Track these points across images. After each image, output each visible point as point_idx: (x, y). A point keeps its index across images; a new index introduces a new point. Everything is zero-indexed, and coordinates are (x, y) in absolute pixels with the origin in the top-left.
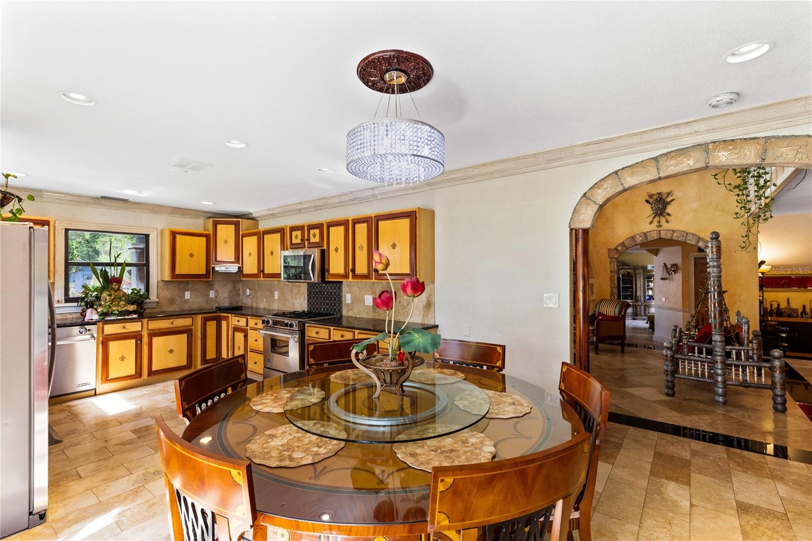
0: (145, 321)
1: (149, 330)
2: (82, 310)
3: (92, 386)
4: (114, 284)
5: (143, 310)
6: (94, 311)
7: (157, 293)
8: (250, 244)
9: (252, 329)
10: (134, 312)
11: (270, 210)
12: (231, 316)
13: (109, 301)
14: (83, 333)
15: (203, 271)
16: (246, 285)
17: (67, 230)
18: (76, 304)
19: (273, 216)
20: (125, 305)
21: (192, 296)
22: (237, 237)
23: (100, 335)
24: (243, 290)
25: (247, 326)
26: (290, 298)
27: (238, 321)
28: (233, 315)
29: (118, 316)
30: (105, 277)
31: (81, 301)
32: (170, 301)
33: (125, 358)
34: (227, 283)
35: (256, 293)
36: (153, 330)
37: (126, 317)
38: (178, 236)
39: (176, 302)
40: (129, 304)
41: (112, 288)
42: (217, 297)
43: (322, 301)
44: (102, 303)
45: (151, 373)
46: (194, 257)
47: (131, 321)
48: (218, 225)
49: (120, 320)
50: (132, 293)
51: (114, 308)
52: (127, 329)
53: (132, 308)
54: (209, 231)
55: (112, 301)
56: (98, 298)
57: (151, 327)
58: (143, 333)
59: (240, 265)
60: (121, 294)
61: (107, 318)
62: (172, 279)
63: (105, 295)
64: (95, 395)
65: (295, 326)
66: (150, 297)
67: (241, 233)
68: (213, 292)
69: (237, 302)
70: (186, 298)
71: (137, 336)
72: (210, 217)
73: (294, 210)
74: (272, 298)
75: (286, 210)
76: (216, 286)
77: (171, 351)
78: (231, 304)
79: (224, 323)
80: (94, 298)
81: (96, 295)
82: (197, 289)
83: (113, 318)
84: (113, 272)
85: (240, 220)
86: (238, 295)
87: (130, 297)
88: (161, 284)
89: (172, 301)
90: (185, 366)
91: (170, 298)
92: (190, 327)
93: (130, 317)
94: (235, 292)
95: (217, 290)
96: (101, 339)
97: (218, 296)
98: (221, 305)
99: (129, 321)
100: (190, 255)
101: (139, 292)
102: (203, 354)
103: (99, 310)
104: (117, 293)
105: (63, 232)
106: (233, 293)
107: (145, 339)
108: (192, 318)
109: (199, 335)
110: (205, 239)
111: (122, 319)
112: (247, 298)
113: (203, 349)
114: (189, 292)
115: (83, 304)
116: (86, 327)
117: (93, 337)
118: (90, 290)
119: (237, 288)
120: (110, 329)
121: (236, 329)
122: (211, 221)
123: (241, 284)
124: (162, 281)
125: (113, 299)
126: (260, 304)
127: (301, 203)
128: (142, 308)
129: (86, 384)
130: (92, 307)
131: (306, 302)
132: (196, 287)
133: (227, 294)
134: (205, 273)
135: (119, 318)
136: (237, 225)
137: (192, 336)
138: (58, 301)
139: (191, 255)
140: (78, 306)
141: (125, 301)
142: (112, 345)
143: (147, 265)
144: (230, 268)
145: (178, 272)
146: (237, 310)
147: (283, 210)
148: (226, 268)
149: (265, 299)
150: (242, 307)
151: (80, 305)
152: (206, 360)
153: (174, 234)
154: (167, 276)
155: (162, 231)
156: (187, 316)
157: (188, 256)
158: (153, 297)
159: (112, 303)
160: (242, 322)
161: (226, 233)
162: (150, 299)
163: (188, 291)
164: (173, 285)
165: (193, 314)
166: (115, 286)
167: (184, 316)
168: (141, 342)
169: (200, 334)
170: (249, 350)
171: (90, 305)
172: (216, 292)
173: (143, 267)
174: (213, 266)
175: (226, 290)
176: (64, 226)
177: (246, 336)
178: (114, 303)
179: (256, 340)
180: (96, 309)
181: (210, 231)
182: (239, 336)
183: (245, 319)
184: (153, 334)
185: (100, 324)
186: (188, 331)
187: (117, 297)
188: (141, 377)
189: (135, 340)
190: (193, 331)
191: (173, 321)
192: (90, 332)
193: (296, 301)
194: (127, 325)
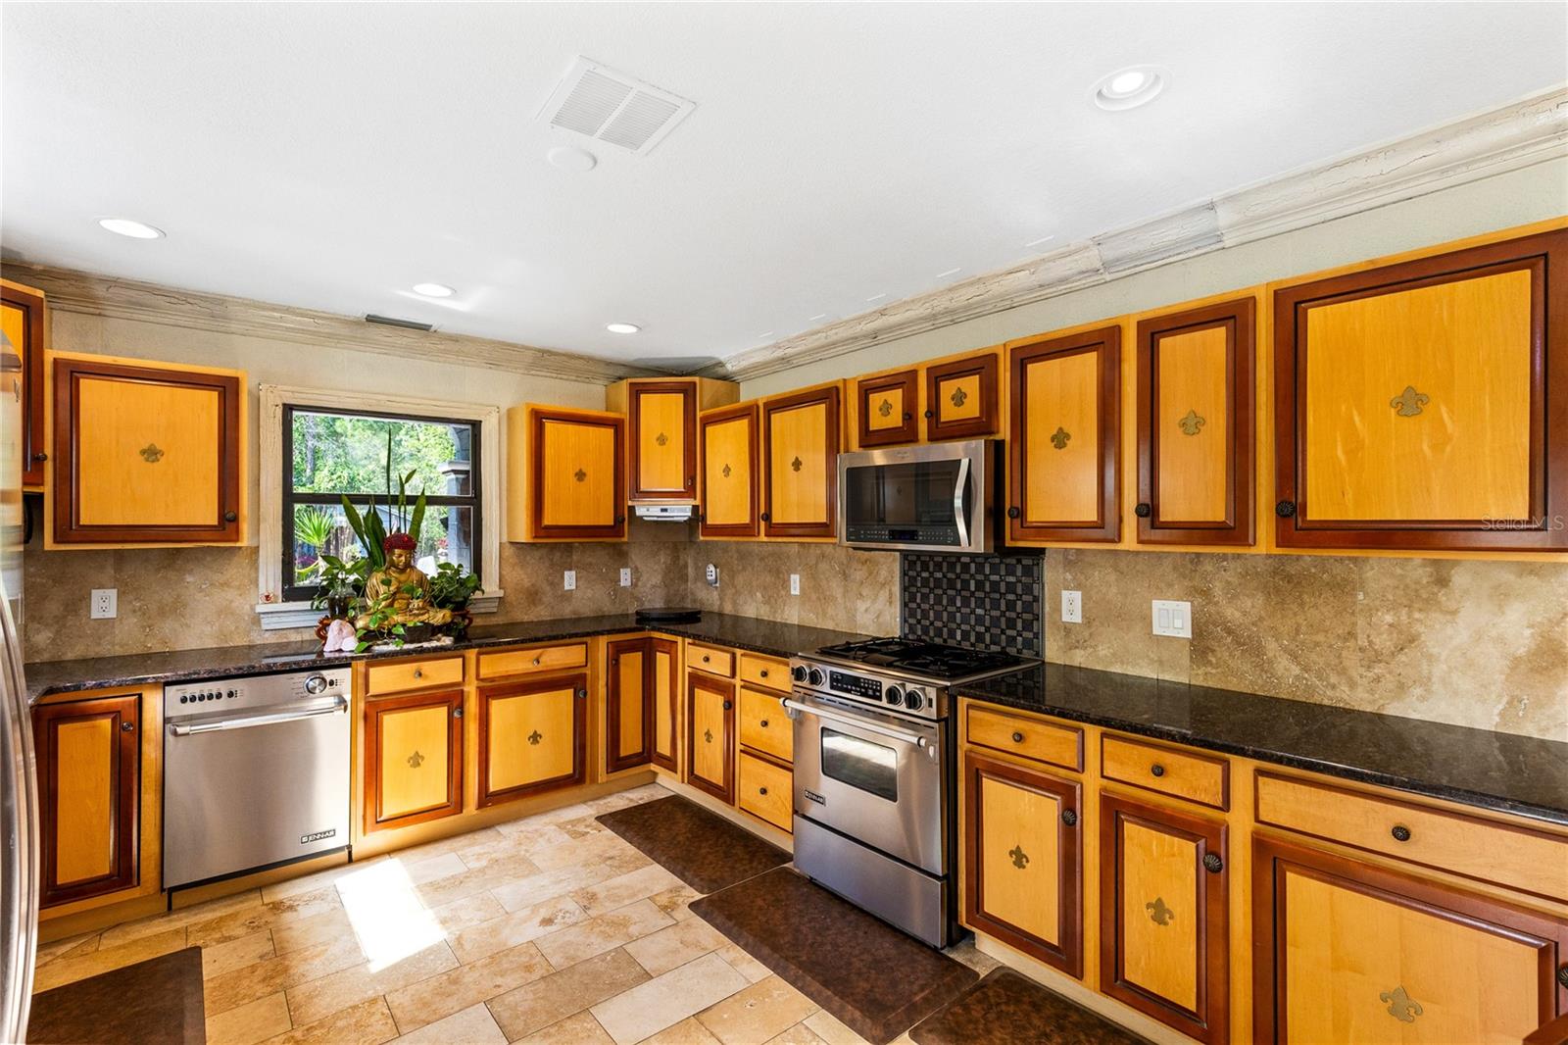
0: (471, 654)
1: (482, 680)
2: (321, 622)
3: (340, 840)
4: (397, 551)
5: (467, 621)
6: (348, 628)
7: (500, 573)
8: (727, 445)
9: (748, 686)
10: (444, 629)
11: (777, 346)
12: (684, 642)
13: (383, 600)
14: (317, 691)
15: (607, 519)
16: (707, 554)
17: (288, 409)
18: (307, 605)
19: (785, 362)
20: (423, 608)
21: (580, 583)
22: (690, 425)
23: (361, 694)
24: (697, 568)
25: (733, 675)
26: (839, 596)
27: (707, 659)
28: (687, 640)
29: (406, 642)
30: (375, 533)
31: (319, 597)
32: (531, 594)
33: (423, 758)
34: (659, 550)
35: (733, 575)
36: (492, 680)
37: (426, 645)
38: (550, 427)
39: (544, 599)
40: (432, 605)
41: (393, 564)
42: (636, 585)
43: (959, 610)
44: (370, 603)
45: (486, 798)
46: (586, 479)
47: (439, 654)
48: (642, 396)
49: (408, 652)
50: (441, 575)
51: (395, 617)
52: (427, 677)
53: (439, 617)
54: (617, 409)
55: (393, 598)
56: (359, 588)
57: (485, 672)
58: (466, 689)
59: (698, 502)
60: (415, 577)
61: (380, 648)
62: (536, 537)
63: (375, 580)
64: (350, 860)
65: (925, 703)
66: (483, 587)
67: (699, 414)
68: (629, 570)
69: (683, 598)
70: (567, 587)
71: (450, 698)
72: (620, 378)
73: (855, 339)
74: (783, 593)
75: (829, 340)
76: (633, 557)
77: (535, 738)
78: (668, 601)
79: (662, 661)
80: (351, 590)
81: (356, 580)
82: (591, 564)
83: (392, 647)
84: (393, 521)
85: (696, 379)
86: (684, 578)
87: (436, 587)
88: (509, 551)
89: (533, 596)
90: (568, 777)
91: (527, 588)
92: (582, 671)
93: (434, 644)
94: (676, 573)
95: (637, 568)
96: (362, 706)
97: (640, 584)
98: (647, 606)
99: (432, 655)
100: (576, 474)
101: (457, 572)
102: (612, 738)
103: (360, 624)
104: (403, 577)
105: (279, 412)
106: (672, 575)
107: (472, 706)
108: (586, 643)
109: (602, 691)
110: (611, 432)
111: (415, 651)
112: (709, 587)
113: (612, 726)
114: (574, 573)
115: (325, 604)
116: (325, 673)
117: (342, 701)
118: (342, 567)
119: (681, 562)
120: (386, 679)
121: (698, 681)
122: (624, 385)
123: (692, 552)
124: (512, 543)
125: (395, 593)
126: (746, 607)
127: (882, 313)
128: (464, 617)
129: (325, 835)
130: (343, 614)
131: (896, 610)
132: (590, 559)
133: (660, 577)
134: (612, 523)
135: (407, 646)
136: (689, 393)
137: (585, 694)
138: (267, 597)
139: (581, 476)
140: (312, 610)
141: (424, 596)
142: (391, 722)
143: (476, 500)
144: (673, 512)
145: (548, 520)
146: (685, 620)
147: (817, 344)
148: (663, 510)
149: (758, 594)
150: (699, 612)
151: (317, 607)
152: (619, 759)
153: (539, 418)
154: (523, 534)
155: (510, 414)
156: (573, 640)
157: (573, 479)
158: (491, 587)
159: (391, 605)
160: (718, 663)
161: (661, 415)
162: (483, 592)
163: (570, 570)
164: (537, 554)
165: (588, 634)
166: (398, 556)
167: (567, 641)
168: (462, 713)
169: (605, 690)
170: (739, 747)
171: (340, 610)
172: (635, 571)
173: (468, 506)
174: (630, 503)
175: (656, 567)
176: (281, 397)
177: (729, 706)
178: (396, 605)
179: (765, 724)
180: (352, 622)
181: (624, 412)
182: (710, 704)
183: (727, 657)
184: (493, 691)
185: (360, 666)
186: (573, 681)
187: (404, 587)
188: (462, 812)
189: (446, 708)
190: (589, 678)
191: (541, 655)
192: (335, 689)
193: (861, 606)
194: (428, 667)
